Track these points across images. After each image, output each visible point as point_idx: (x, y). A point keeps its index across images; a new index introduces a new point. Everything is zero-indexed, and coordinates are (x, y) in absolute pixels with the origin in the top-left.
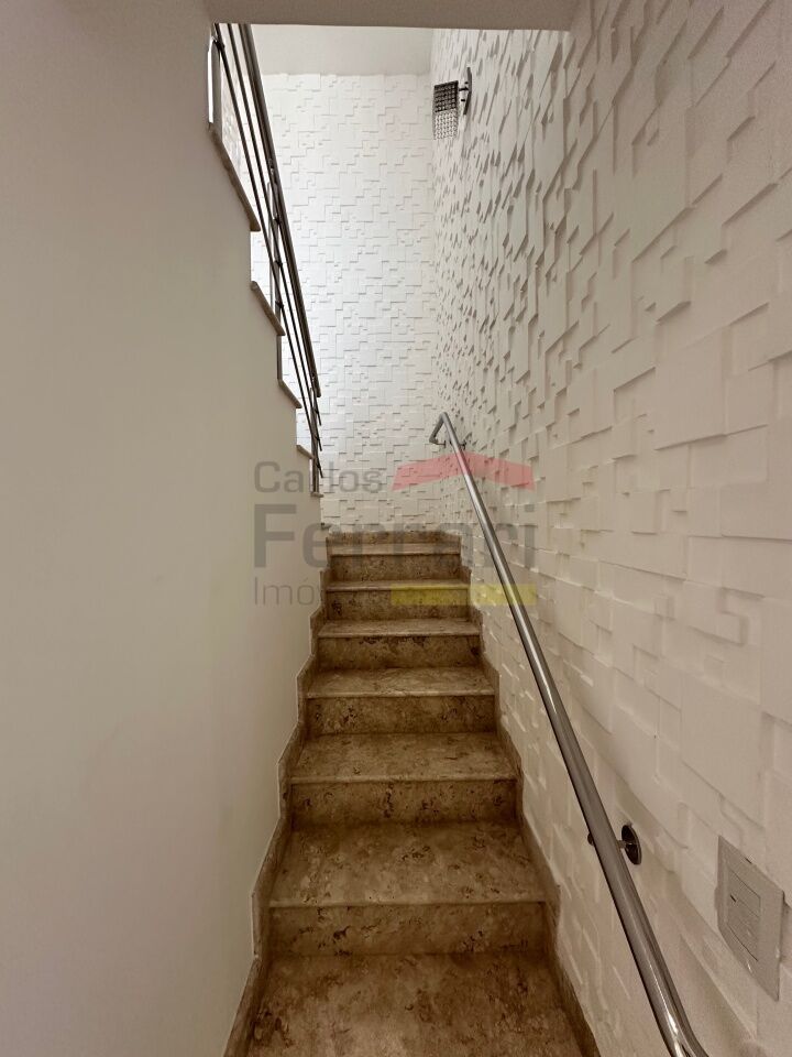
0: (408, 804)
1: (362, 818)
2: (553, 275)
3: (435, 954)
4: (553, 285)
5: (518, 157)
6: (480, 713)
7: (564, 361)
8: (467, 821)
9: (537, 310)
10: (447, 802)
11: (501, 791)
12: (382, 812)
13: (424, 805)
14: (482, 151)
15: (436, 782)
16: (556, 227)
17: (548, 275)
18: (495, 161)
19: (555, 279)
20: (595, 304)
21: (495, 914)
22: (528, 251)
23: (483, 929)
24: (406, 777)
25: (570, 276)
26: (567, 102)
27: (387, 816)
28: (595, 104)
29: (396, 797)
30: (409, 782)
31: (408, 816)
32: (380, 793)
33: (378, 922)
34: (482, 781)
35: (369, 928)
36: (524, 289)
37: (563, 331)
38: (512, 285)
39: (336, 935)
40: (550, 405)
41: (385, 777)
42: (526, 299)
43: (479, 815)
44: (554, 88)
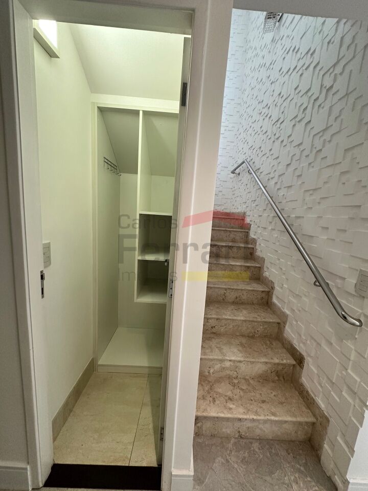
0: (231, 296)
1: (215, 300)
2: (322, 106)
3: (243, 336)
4: (321, 110)
5: (311, 53)
6: (254, 273)
7: (322, 139)
8: (250, 304)
9: (311, 118)
10: (244, 297)
11: (264, 295)
12: (222, 299)
13: (236, 297)
14: (288, 44)
15: (242, 290)
16: (327, 88)
17: (320, 106)
18: (296, 50)
19: (323, 108)
20: (342, 120)
21: (263, 326)
22: (310, 94)
23: (259, 329)
24: (232, 287)
25: (331, 107)
26: (342, 38)
27: (223, 300)
28: (356, 44)
29: (227, 294)
30: (233, 289)
31: (230, 301)
32: (222, 292)
33: (226, 325)
34: (258, 291)
35: (223, 326)
36: (305, 109)
37: (324, 128)
38: (297, 107)
39: (212, 327)
40: (312, 156)
41: (225, 287)
42: (305, 114)
43: (254, 303)
44: (336, 30)
